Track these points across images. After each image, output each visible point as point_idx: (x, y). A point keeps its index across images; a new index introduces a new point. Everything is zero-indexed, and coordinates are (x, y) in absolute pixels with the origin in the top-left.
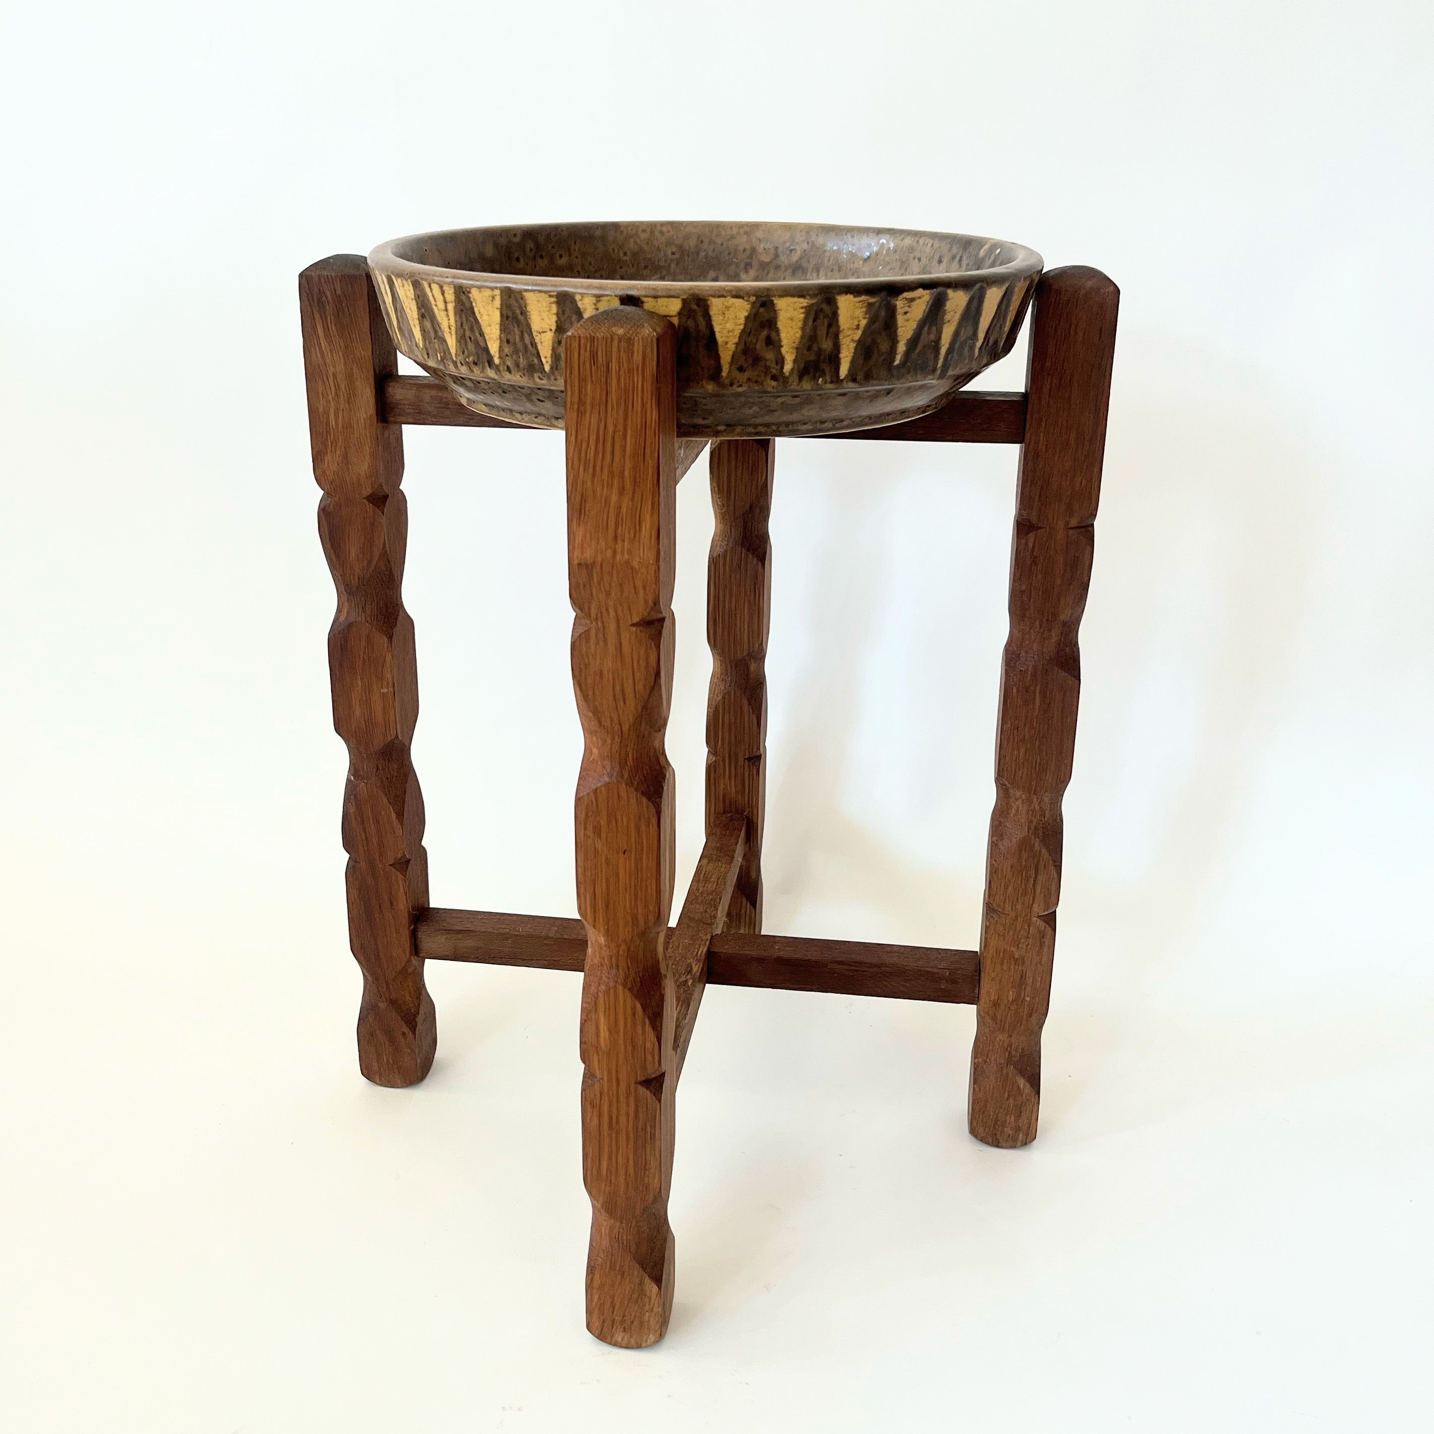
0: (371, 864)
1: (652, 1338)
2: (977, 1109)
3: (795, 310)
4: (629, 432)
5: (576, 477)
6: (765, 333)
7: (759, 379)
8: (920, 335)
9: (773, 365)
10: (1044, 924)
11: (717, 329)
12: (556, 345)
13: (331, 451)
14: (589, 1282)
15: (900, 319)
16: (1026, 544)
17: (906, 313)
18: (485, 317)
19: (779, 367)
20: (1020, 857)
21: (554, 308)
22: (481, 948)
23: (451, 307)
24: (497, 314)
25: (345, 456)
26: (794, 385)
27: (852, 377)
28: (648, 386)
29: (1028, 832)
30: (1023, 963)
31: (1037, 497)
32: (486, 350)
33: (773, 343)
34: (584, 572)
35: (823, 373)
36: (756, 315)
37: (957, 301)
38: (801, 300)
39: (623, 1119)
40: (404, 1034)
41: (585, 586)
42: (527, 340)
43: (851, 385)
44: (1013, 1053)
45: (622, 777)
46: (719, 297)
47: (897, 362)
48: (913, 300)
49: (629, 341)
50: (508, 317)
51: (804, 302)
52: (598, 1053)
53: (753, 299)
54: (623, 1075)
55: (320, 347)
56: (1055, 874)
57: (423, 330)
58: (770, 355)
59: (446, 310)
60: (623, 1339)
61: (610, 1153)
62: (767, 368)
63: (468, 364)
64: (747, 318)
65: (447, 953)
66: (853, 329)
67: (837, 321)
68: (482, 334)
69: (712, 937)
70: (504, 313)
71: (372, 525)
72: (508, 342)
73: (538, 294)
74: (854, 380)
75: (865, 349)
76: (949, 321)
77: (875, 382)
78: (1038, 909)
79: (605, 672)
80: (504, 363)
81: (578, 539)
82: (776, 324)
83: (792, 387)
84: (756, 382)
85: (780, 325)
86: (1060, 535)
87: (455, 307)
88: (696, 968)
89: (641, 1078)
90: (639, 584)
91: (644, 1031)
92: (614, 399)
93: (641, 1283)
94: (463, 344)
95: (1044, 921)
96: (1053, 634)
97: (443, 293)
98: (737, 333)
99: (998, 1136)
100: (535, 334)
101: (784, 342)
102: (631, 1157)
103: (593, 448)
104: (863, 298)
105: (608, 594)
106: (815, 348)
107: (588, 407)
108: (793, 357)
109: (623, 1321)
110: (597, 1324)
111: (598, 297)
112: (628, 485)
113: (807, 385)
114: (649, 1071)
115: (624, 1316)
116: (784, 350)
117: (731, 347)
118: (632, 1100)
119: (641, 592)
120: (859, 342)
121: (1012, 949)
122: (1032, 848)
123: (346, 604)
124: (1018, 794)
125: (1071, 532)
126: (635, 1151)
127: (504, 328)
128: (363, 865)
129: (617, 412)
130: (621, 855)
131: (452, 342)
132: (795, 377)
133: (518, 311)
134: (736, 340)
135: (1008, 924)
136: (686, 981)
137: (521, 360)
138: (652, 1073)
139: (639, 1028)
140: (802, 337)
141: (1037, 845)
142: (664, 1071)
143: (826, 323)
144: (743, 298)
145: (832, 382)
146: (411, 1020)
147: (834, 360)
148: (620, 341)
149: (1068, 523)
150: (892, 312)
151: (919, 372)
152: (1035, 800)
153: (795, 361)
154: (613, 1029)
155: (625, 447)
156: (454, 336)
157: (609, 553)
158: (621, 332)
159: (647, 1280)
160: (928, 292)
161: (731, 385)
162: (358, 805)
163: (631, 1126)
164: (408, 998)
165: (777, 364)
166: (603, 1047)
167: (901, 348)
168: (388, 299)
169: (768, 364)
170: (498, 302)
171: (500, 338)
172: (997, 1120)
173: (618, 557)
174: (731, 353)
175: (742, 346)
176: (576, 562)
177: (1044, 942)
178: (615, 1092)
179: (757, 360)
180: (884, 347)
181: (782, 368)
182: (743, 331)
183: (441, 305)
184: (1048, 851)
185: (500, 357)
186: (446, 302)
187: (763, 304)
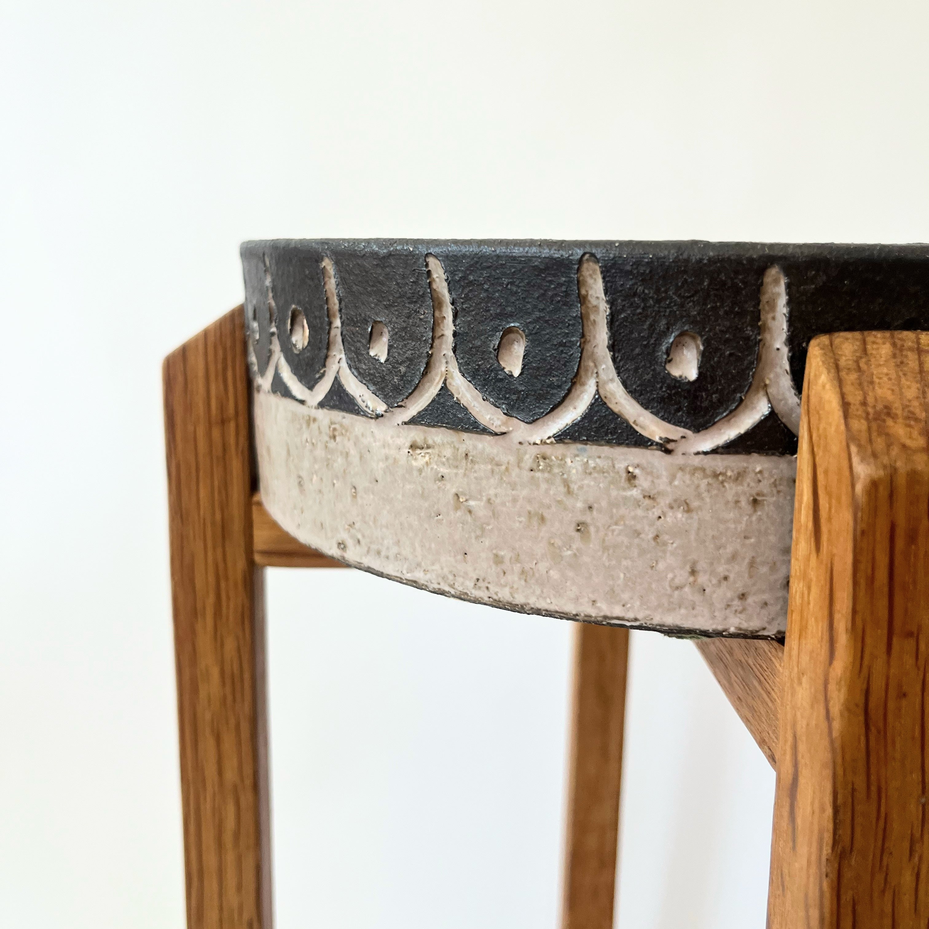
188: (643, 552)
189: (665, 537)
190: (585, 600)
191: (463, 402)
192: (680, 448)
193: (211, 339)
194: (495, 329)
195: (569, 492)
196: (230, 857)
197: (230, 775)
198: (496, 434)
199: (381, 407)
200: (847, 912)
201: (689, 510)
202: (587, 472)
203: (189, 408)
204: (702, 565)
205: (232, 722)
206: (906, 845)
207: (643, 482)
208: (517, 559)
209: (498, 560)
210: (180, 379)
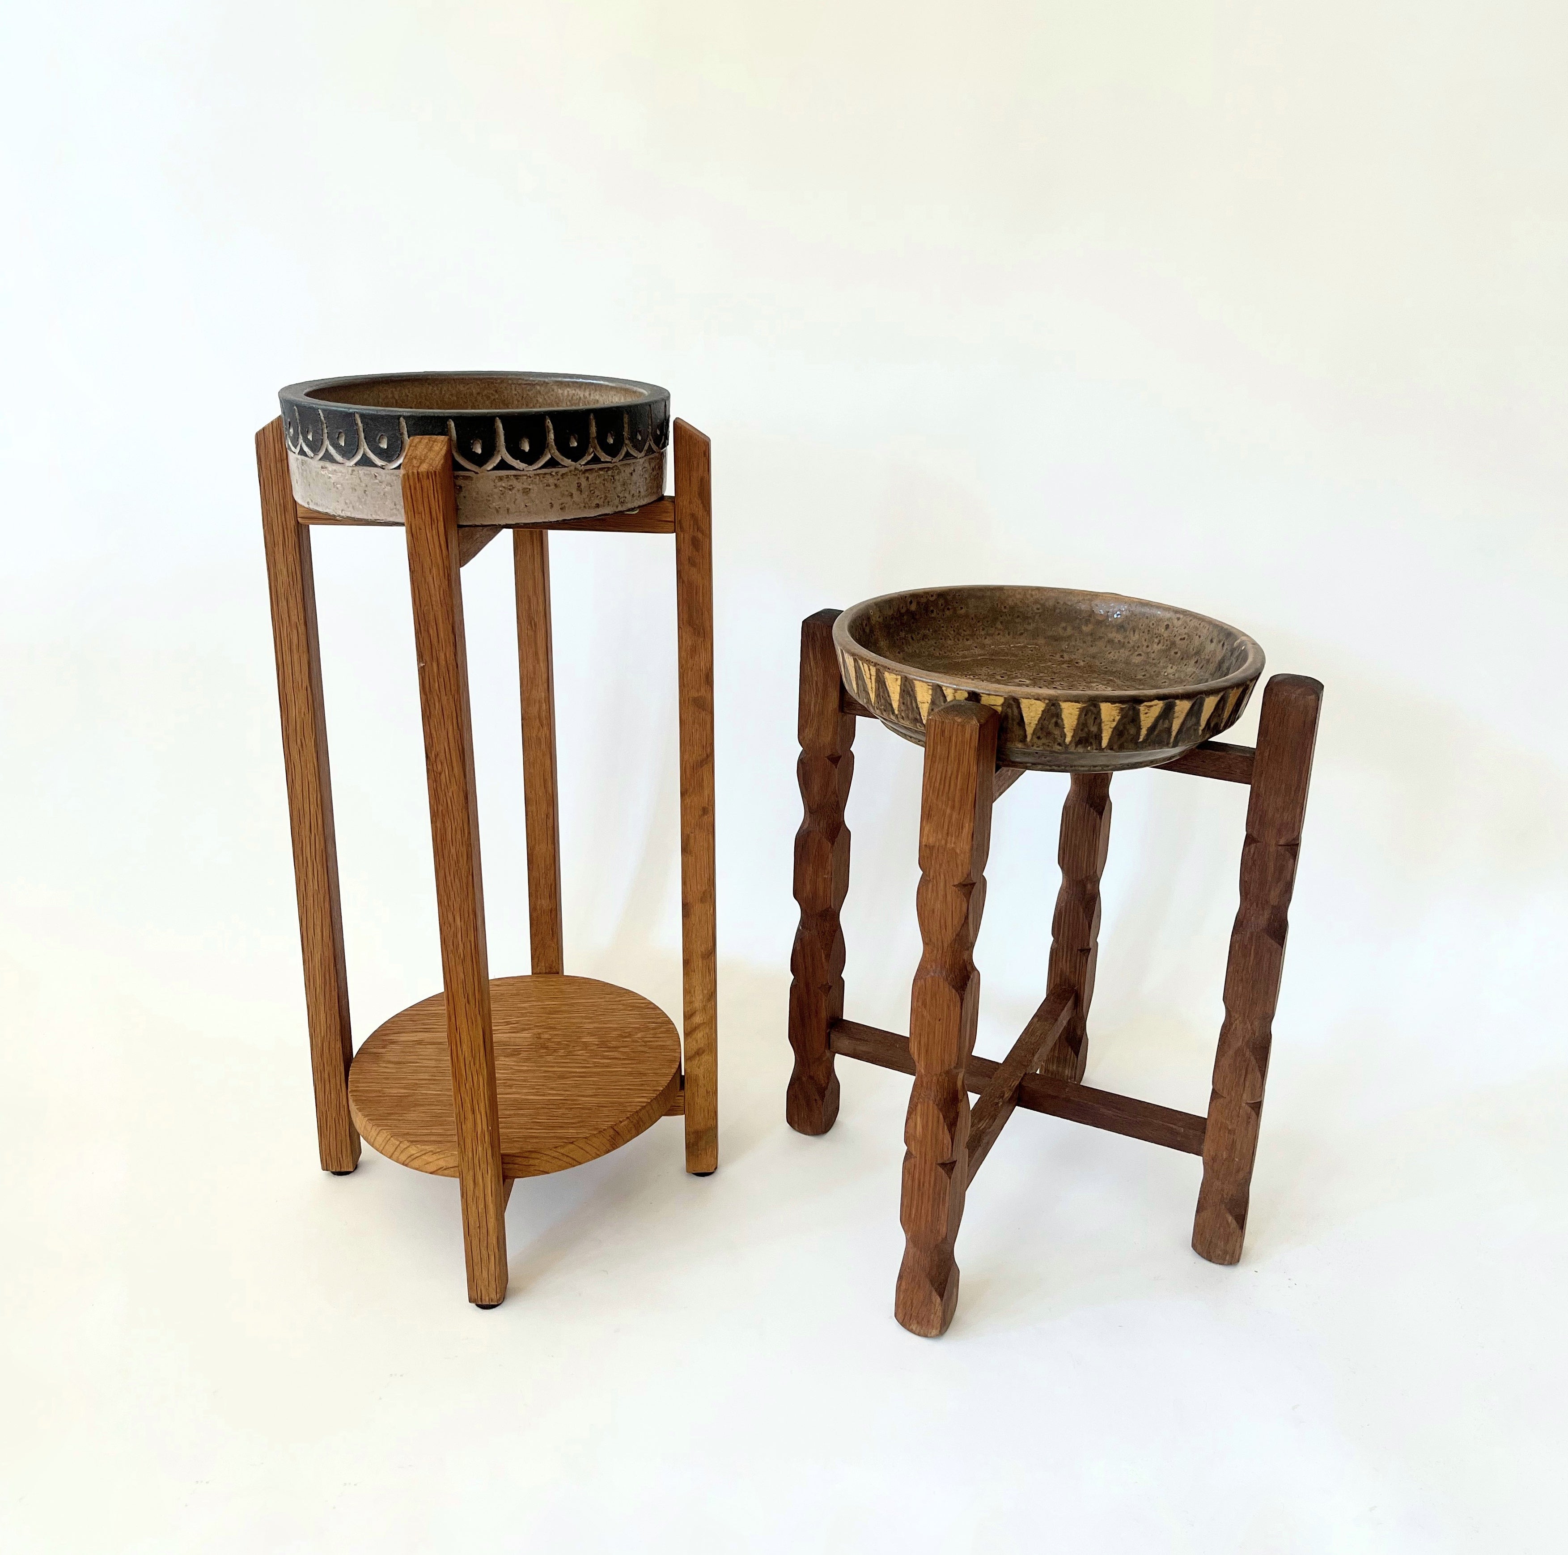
0: (807, 985)
1: (934, 1332)
2: (1197, 1231)
3: (1073, 709)
4: (960, 776)
5: (928, 796)
6: (1054, 720)
7: (1050, 744)
8: (1157, 725)
9: (1059, 737)
10: (1250, 1109)
11: (1024, 715)
12: (930, 711)
13: (810, 727)
14: (898, 1285)
15: (1142, 717)
16: (1249, 851)
17: (1146, 713)
18: (892, 688)
19: (1062, 739)
20: (1235, 1060)
21: (930, 692)
22: (871, 1053)
23: (873, 678)
24: (899, 688)
25: (818, 729)
26: (1072, 749)
27: (1110, 747)
28: (972, 752)
29: (1242, 1043)
30: (1234, 1134)
31: (1257, 822)
32: (891, 705)
33: (1059, 725)
34: (928, 851)
35: (1091, 744)
36: (1048, 710)
37: (1182, 707)
38: (1077, 704)
39: (927, 1185)
40: (816, 1100)
41: (927, 858)
42: (914, 705)
43: (1109, 751)
44: (1225, 1196)
45: (942, 973)
46: (1026, 698)
47: (1141, 740)
48: (1151, 706)
49: (963, 726)
50: (904, 691)
51: (1079, 705)
52: (915, 1140)
53: (1047, 701)
54: (928, 1157)
55: (810, 666)
56: (1260, 1077)
57: (857, 684)
58: (1057, 732)
59: (871, 679)
60: (916, 1328)
61: (917, 1206)
62: (1055, 739)
63: (881, 710)
64: (1043, 711)
65: (849, 1052)
66: (1111, 721)
67: (1100, 716)
68: (889, 696)
69: (1026, 1074)
70: (902, 688)
71: (829, 773)
72: (903, 703)
73: (921, 683)
74: (1111, 749)
75: (1119, 732)
76: (1178, 717)
77: (1125, 750)
78: (1246, 1097)
79: (936, 910)
80: (901, 714)
81: (926, 832)
82: (1061, 715)
83: (1071, 751)
84: (1048, 746)
85: (1063, 716)
86: (1273, 849)
87: (875, 679)
88: (1007, 1095)
89: (940, 1161)
90: (959, 862)
91: (943, 1131)
92: (953, 757)
93: (930, 1294)
94: (879, 699)
95: (1251, 1107)
96: (1266, 914)
97: (869, 670)
98: (1037, 718)
99: (1211, 1254)
100: (918, 703)
101: (1066, 726)
102: (930, 1210)
103: (939, 781)
104: (1117, 705)
105: (941, 865)
106: (1086, 730)
107: (937, 759)
108: (1072, 734)
109: (917, 1316)
110: (901, 1316)
111: (956, 690)
112: (957, 804)
113: (1080, 749)
114: (945, 1158)
115: (918, 1314)
116: (1065, 730)
117: (1033, 726)
118: (933, 1174)
119: (960, 867)
120: (1115, 728)
121: (1227, 1122)
122: (1244, 1055)
123: (808, 819)
124: (1237, 1016)
125: (1280, 848)
126: (933, 1207)
127: (902, 696)
128: (802, 985)
129: (954, 764)
130: (937, 1021)
131: (872, 696)
132: (1073, 744)
133: (910, 689)
134: (1036, 722)
135: (1225, 1104)
136: (997, 1103)
137: (910, 714)
138: (946, 1158)
139: (941, 1129)
140: (1078, 724)
141: (1248, 1054)
142: (955, 1160)
143: (1093, 717)
144: (1041, 700)
145: (1096, 749)
146: (822, 1092)
147: (1098, 737)
148: (958, 725)
149: (1277, 842)
150: (1137, 713)
151: (1157, 745)
152: (1248, 1022)
153: (1073, 737)
154: (925, 1127)
155: (957, 784)
156: (874, 693)
157: (943, 842)
158: (959, 720)
159: (934, 1293)
160: (1161, 702)
161: (1033, 746)
162: (803, 947)
163: (931, 1190)
164: (821, 1077)
165: (1061, 737)
166: (918, 1137)
167: (1144, 732)
168: (841, 660)
169: (1056, 736)
170: (899, 682)
171: (899, 700)
172: (1211, 1242)
173: (948, 845)
174: (1033, 729)
175: (1040, 726)
176: (924, 844)
177: (1250, 1122)
178: (923, 1167)
179: (1049, 734)
180: (1133, 731)
181: (1065, 739)
182: (1040, 718)
183: (868, 676)
184: (1256, 1059)
185: (898, 711)
186: (871, 675)
187: (1053, 705)
188: (381, 499)
189: (386, 494)
190: (369, 515)
191: (332, 454)
192: (386, 467)
193: (275, 425)
194: (337, 432)
195: (361, 481)
196: (296, 657)
197: (294, 618)
198: (340, 463)
199: (312, 455)
200: (416, 589)
201: (391, 486)
202: (365, 475)
203: (267, 455)
204: (397, 503)
205: (293, 593)
206: (429, 570)
207: (379, 478)
208: (351, 503)
209: (346, 503)
210: (263, 442)
